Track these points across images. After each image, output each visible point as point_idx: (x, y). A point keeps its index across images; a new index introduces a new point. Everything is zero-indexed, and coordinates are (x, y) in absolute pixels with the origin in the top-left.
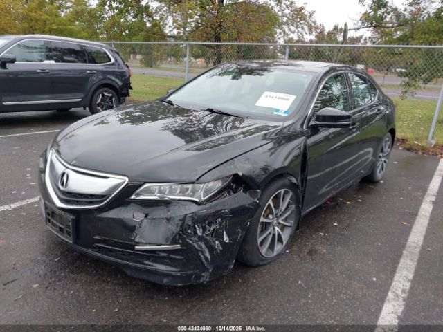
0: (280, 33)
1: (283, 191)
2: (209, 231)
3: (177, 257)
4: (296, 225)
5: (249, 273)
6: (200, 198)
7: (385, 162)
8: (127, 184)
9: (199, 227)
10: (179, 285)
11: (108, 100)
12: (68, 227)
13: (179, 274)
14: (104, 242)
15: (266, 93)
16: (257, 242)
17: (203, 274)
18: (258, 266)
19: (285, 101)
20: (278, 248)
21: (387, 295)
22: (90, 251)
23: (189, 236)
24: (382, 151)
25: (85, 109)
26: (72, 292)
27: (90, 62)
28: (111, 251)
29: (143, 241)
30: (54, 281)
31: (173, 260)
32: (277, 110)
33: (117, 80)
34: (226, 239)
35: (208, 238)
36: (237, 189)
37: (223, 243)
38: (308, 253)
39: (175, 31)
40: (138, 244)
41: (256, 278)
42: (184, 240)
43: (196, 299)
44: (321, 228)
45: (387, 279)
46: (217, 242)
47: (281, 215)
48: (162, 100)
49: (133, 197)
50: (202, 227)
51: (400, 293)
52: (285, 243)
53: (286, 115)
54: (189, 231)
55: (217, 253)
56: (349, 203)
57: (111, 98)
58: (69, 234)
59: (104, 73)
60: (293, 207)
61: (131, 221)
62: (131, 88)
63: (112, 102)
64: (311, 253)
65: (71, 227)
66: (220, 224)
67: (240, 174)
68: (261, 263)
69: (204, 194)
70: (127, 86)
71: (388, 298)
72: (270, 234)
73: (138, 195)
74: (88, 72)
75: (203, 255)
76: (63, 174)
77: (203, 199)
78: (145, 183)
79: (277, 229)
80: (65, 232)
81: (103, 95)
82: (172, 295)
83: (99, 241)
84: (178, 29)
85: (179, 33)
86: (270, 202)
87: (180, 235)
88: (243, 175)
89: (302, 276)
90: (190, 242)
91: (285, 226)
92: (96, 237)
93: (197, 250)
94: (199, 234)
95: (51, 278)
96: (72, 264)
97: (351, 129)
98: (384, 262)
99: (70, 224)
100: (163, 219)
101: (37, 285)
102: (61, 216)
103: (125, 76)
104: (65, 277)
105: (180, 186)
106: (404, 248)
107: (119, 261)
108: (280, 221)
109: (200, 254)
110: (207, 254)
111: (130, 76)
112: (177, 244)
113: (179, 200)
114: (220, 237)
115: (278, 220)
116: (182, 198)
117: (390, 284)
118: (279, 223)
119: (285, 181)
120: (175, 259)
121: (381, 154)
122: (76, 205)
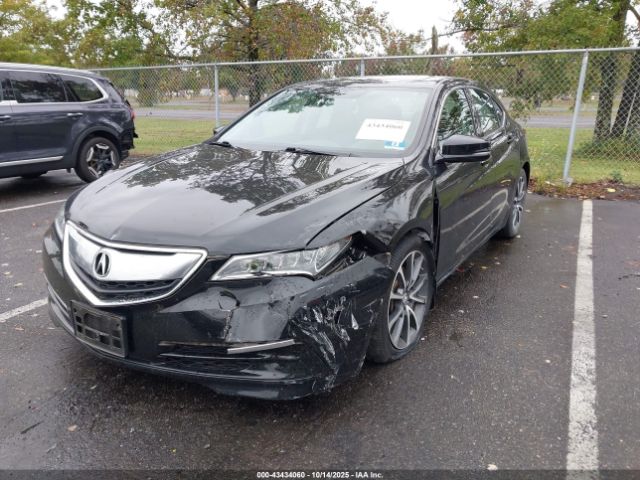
0: (342, 45)
1: (413, 253)
2: (332, 315)
3: (290, 357)
4: (430, 301)
5: (380, 373)
6: (313, 270)
7: (520, 209)
8: (206, 259)
9: (317, 311)
10: (295, 397)
11: (104, 155)
12: (116, 333)
13: (294, 382)
14: (176, 349)
15: (367, 121)
16: (387, 328)
17: (327, 379)
18: (391, 362)
19: (398, 130)
20: (412, 334)
21: (569, 380)
22: (153, 366)
23: (306, 325)
24: (517, 195)
25: (69, 171)
26: (132, 430)
27: (71, 99)
28: (186, 361)
29: (239, 341)
30: (100, 418)
31: (283, 363)
32: (389, 143)
33: (114, 124)
34: (355, 325)
35: (331, 326)
36: (357, 254)
37: (350, 331)
38: (451, 338)
39: (190, 50)
40: (231, 344)
41: (392, 379)
42: (299, 332)
43: (318, 417)
44: (459, 304)
45: (563, 361)
46: (343, 331)
47: (412, 289)
48: (212, 143)
49: (216, 277)
50: (322, 310)
51: (586, 375)
52: (418, 327)
53: (402, 149)
54: (306, 319)
55: (344, 346)
56: (484, 268)
57: (108, 152)
58: (117, 344)
59: (94, 115)
60: (425, 276)
61: (218, 312)
62: (136, 136)
63: (110, 159)
64: (455, 337)
65: (121, 333)
66: (345, 305)
67: (364, 232)
68: (393, 358)
69: (317, 264)
70: (130, 133)
71: (572, 383)
72: (401, 316)
73: (222, 274)
74: (70, 114)
75: (325, 350)
76: (100, 256)
77: (318, 271)
78: (232, 255)
79: (408, 308)
80: (111, 341)
81: (96, 149)
82: (281, 416)
83: (166, 349)
84: (194, 46)
85: (195, 52)
86: (400, 270)
87: (293, 326)
88: (368, 233)
89: (452, 368)
90: (308, 334)
91: (416, 303)
92: (163, 344)
93: (317, 344)
94: (319, 321)
95: (93, 415)
96: (119, 391)
97: (483, 165)
98: (554, 339)
99: (120, 329)
100: (263, 304)
101: (75, 427)
102: (100, 319)
103: (125, 118)
104: (115, 410)
105: (283, 255)
106: (573, 317)
107: (201, 374)
108: (411, 297)
109: (322, 350)
110: (331, 349)
111: (133, 118)
112: (290, 338)
113: (286, 276)
114: (347, 323)
115: (408, 295)
116: (289, 272)
117: (570, 365)
118: (410, 300)
119: (415, 240)
120: (287, 361)
121: (516, 199)
122: (126, 300)
